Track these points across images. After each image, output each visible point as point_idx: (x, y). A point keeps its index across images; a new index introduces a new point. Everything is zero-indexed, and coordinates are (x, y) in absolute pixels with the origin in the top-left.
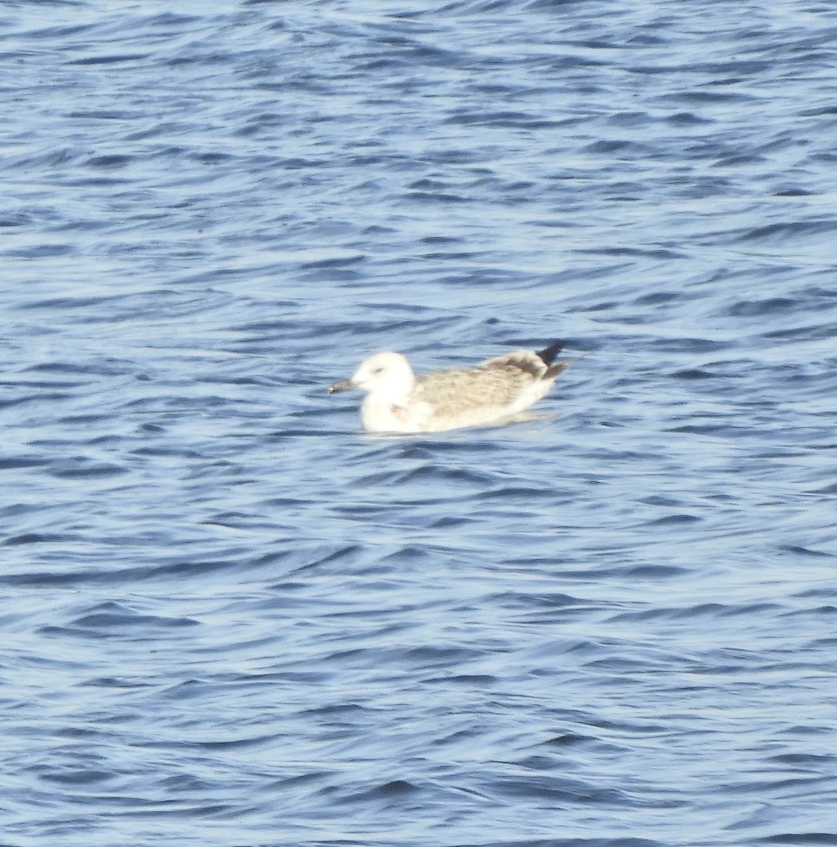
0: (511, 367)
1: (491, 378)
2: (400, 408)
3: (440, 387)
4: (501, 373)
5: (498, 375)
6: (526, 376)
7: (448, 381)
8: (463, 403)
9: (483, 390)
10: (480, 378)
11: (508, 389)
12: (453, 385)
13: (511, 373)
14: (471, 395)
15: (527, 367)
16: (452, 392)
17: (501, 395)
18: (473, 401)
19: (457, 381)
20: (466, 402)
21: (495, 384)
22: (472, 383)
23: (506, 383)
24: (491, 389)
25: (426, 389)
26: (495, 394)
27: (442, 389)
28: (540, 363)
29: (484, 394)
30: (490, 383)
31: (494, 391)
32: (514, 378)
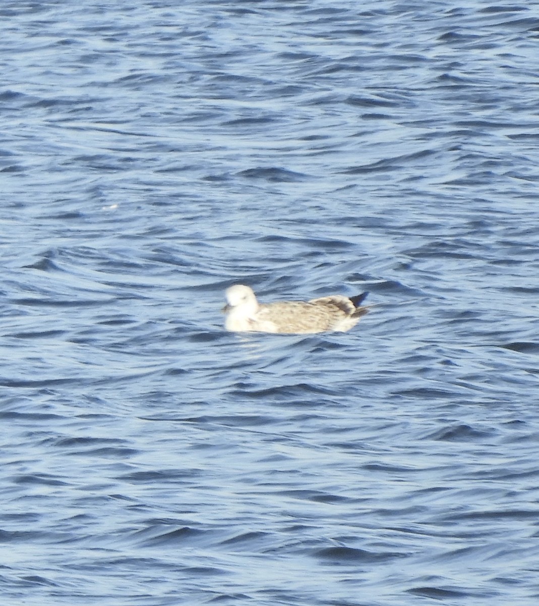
0: (331, 305)
1: (317, 311)
3: (283, 313)
4: (324, 309)
5: (323, 309)
6: (341, 313)
7: (288, 309)
8: (298, 326)
9: (312, 319)
10: (311, 310)
11: (329, 320)
12: (292, 312)
13: (332, 310)
14: (304, 322)
15: (342, 307)
16: (291, 317)
17: (324, 323)
18: (305, 325)
19: (295, 310)
20: (300, 325)
21: (321, 315)
22: (305, 313)
23: (328, 316)
24: (317, 318)
26: (320, 322)
27: (284, 314)
28: (351, 305)
29: (312, 321)
30: (317, 314)
31: (320, 320)
32: (333, 313)
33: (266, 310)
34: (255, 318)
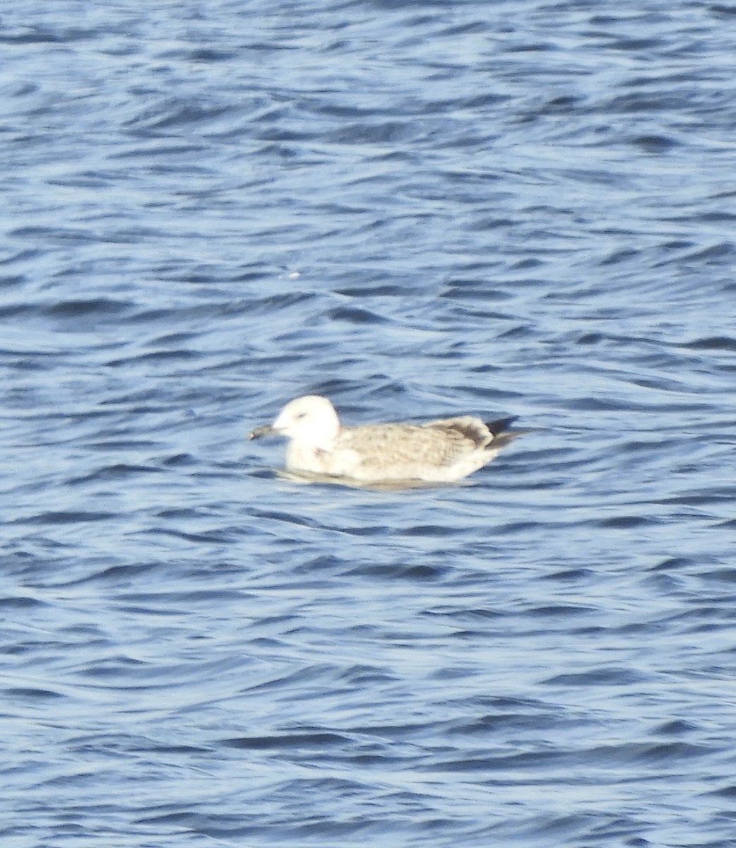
0: (454, 431)
2: (324, 451)
3: (370, 439)
7: (380, 433)
8: (393, 457)
9: (417, 447)
11: (444, 451)
12: (385, 437)
13: (452, 436)
14: (402, 450)
15: (470, 433)
16: (383, 443)
18: (405, 456)
19: (389, 434)
20: (397, 456)
21: (431, 443)
22: (405, 439)
23: (443, 444)
24: (425, 447)
25: (354, 437)
26: (430, 453)
27: (373, 440)
28: (485, 432)
29: (417, 451)
31: (429, 450)
32: (453, 441)
33: (348, 435)
34: (327, 446)
